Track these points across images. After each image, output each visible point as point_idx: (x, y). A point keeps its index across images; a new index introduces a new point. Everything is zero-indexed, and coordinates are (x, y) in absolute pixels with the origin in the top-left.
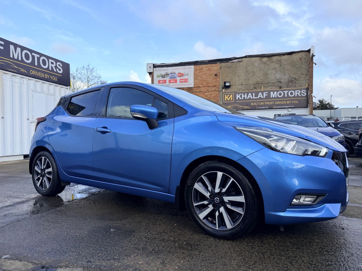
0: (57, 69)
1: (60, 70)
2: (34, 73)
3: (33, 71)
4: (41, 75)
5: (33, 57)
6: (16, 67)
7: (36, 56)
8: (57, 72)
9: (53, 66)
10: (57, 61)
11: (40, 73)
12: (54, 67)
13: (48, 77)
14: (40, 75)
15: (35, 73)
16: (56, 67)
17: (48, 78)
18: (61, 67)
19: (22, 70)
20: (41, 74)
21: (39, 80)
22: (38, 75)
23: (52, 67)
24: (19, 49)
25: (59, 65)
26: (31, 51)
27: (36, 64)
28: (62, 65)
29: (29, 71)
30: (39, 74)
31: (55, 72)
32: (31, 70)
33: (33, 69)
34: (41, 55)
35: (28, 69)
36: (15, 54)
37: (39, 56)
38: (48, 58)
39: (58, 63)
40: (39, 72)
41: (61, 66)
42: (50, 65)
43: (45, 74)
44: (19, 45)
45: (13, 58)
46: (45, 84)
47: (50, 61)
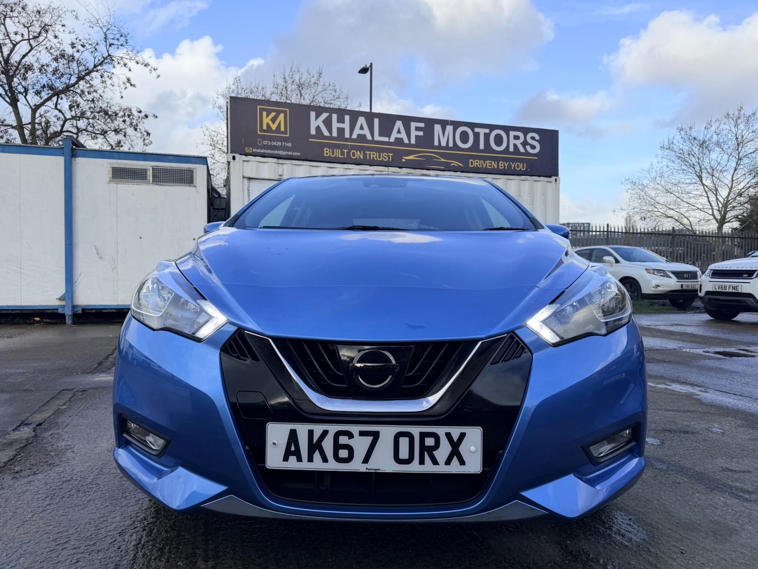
0: (528, 147)
1: (533, 147)
2: (476, 163)
3: (476, 161)
4: (491, 166)
5: (477, 135)
6: (443, 160)
7: (482, 132)
8: (527, 153)
9: (518, 143)
10: (526, 131)
11: (488, 162)
12: (521, 143)
13: (506, 165)
14: (489, 166)
15: (479, 164)
16: (525, 143)
17: (506, 168)
18: (537, 141)
19: (455, 163)
20: (491, 163)
21: (486, 175)
22: (484, 167)
23: (515, 145)
24: (450, 129)
25: (533, 138)
26: (472, 126)
27: (482, 147)
28: (539, 136)
29: (466, 163)
30: (488, 164)
31: (523, 153)
32: (470, 160)
33: (474, 157)
34: (492, 127)
35: (464, 159)
36: (442, 137)
37: (487, 131)
38: (507, 129)
39: (530, 135)
40: (487, 160)
41: (537, 137)
42: (513, 142)
43: (500, 162)
44: (451, 121)
45: (440, 147)
46: (499, 180)
47: (512, 134)
